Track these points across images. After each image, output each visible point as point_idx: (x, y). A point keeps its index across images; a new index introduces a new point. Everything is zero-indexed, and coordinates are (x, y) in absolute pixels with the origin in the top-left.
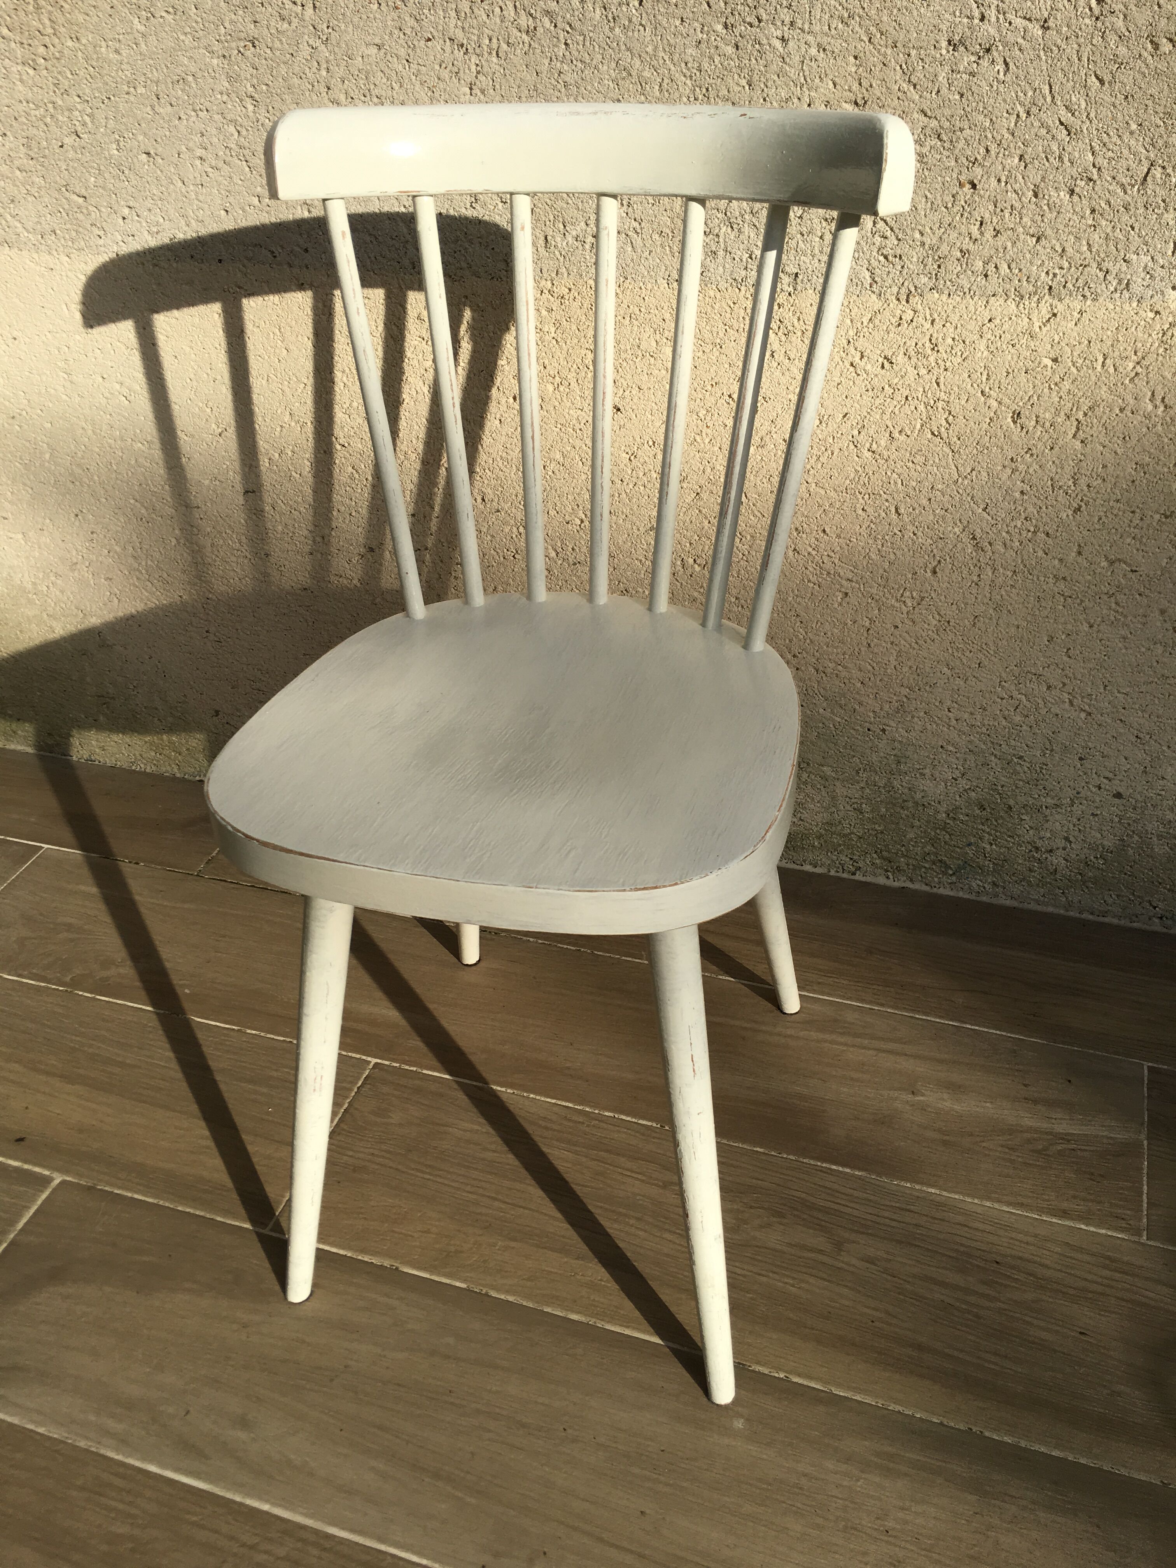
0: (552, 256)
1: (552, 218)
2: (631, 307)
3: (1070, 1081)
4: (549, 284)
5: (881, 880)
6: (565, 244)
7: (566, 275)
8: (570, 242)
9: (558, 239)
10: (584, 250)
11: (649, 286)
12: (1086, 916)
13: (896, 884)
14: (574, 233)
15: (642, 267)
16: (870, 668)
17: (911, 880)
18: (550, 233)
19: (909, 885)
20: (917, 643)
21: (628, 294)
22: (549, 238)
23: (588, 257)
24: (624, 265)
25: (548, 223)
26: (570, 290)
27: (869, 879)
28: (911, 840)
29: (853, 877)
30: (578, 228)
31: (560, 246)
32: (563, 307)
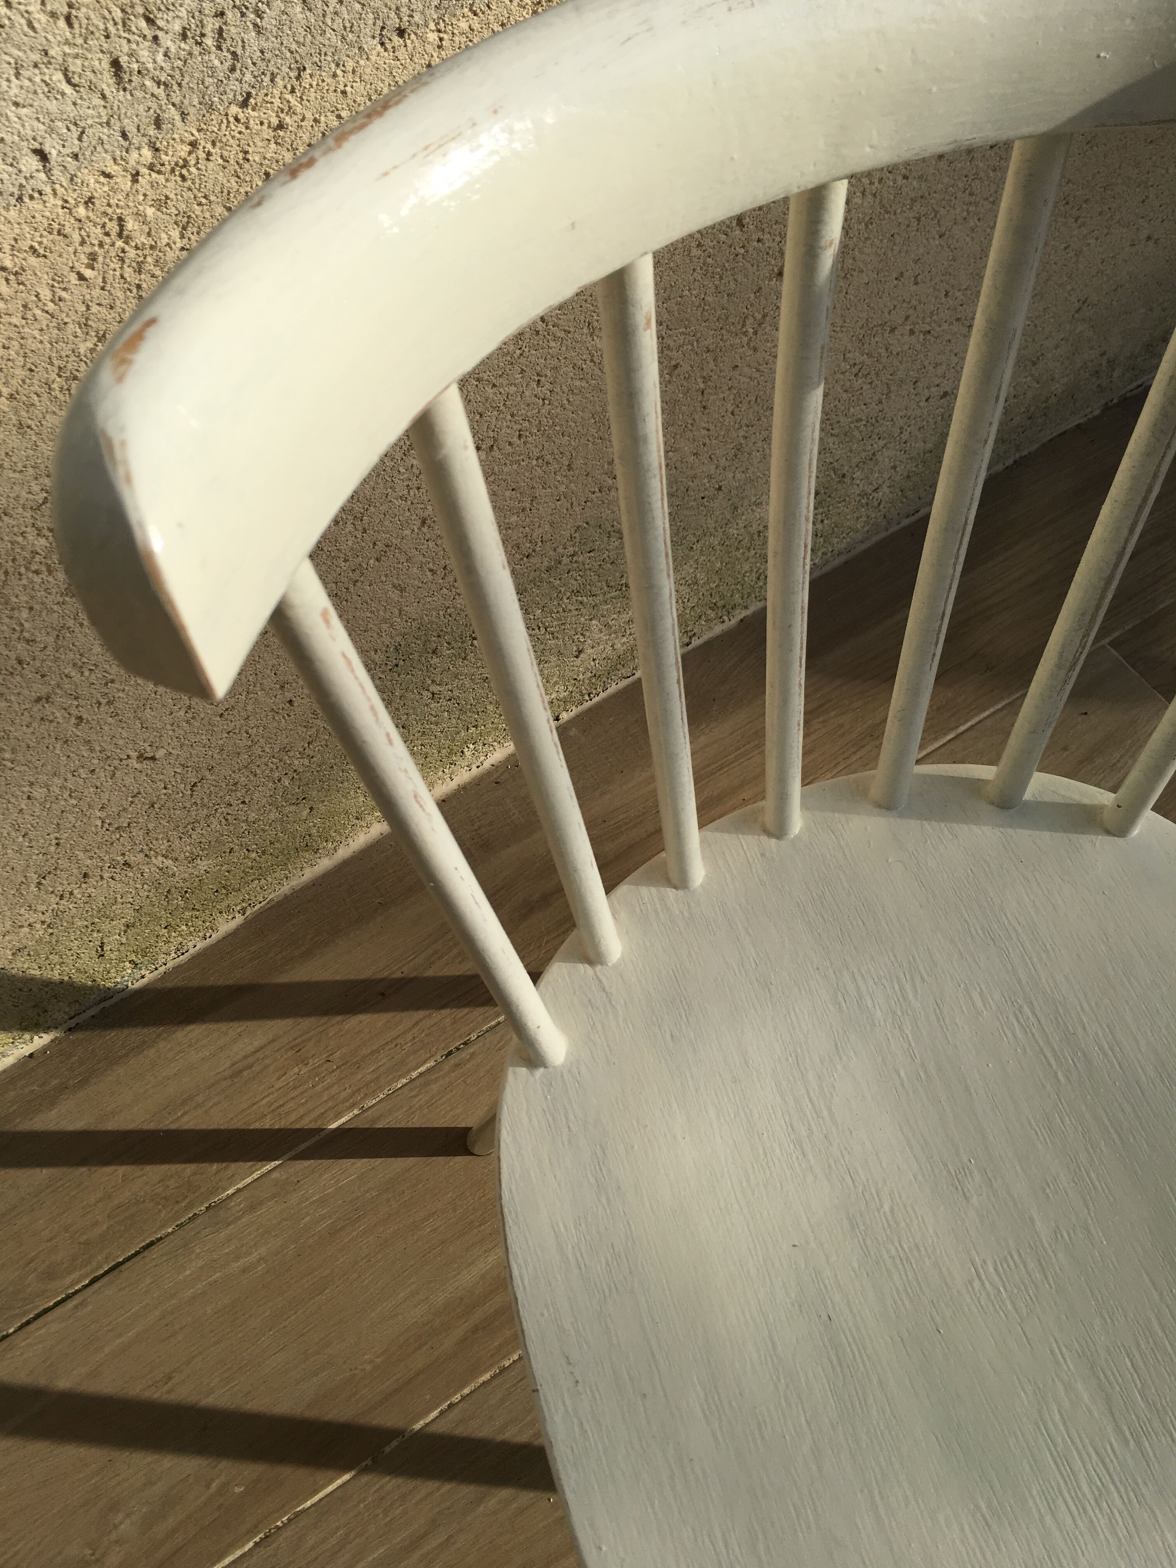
0: (139, 94)
1: (118, 14)
2: (323, 119)
3: (1086, 714)
4: (147, 153)
5: (718, 629)
6: (160, 57)
7: (178, 118)
8: (173, 49)
9: (144, 54)
10: (205, 51)
11: (350, 65)
12: (906, 522)
13: (734, 622)
14: (177, 27)
15: (329, 32)
16: (704, 432)
17: (746, 608)
18: (122, 49)
19: (745, 613)
20: (758, 370)
21: (312, 98)
22: (124, 60)
23: (216, 62)
24: (294, 46)
25: (112, 29)
26: (193, 144)
27: (706, 637)
28: (746, 572)
29: (690, 647)
30: (183, 13)
31: (150, 66)
32: (187, 184)
